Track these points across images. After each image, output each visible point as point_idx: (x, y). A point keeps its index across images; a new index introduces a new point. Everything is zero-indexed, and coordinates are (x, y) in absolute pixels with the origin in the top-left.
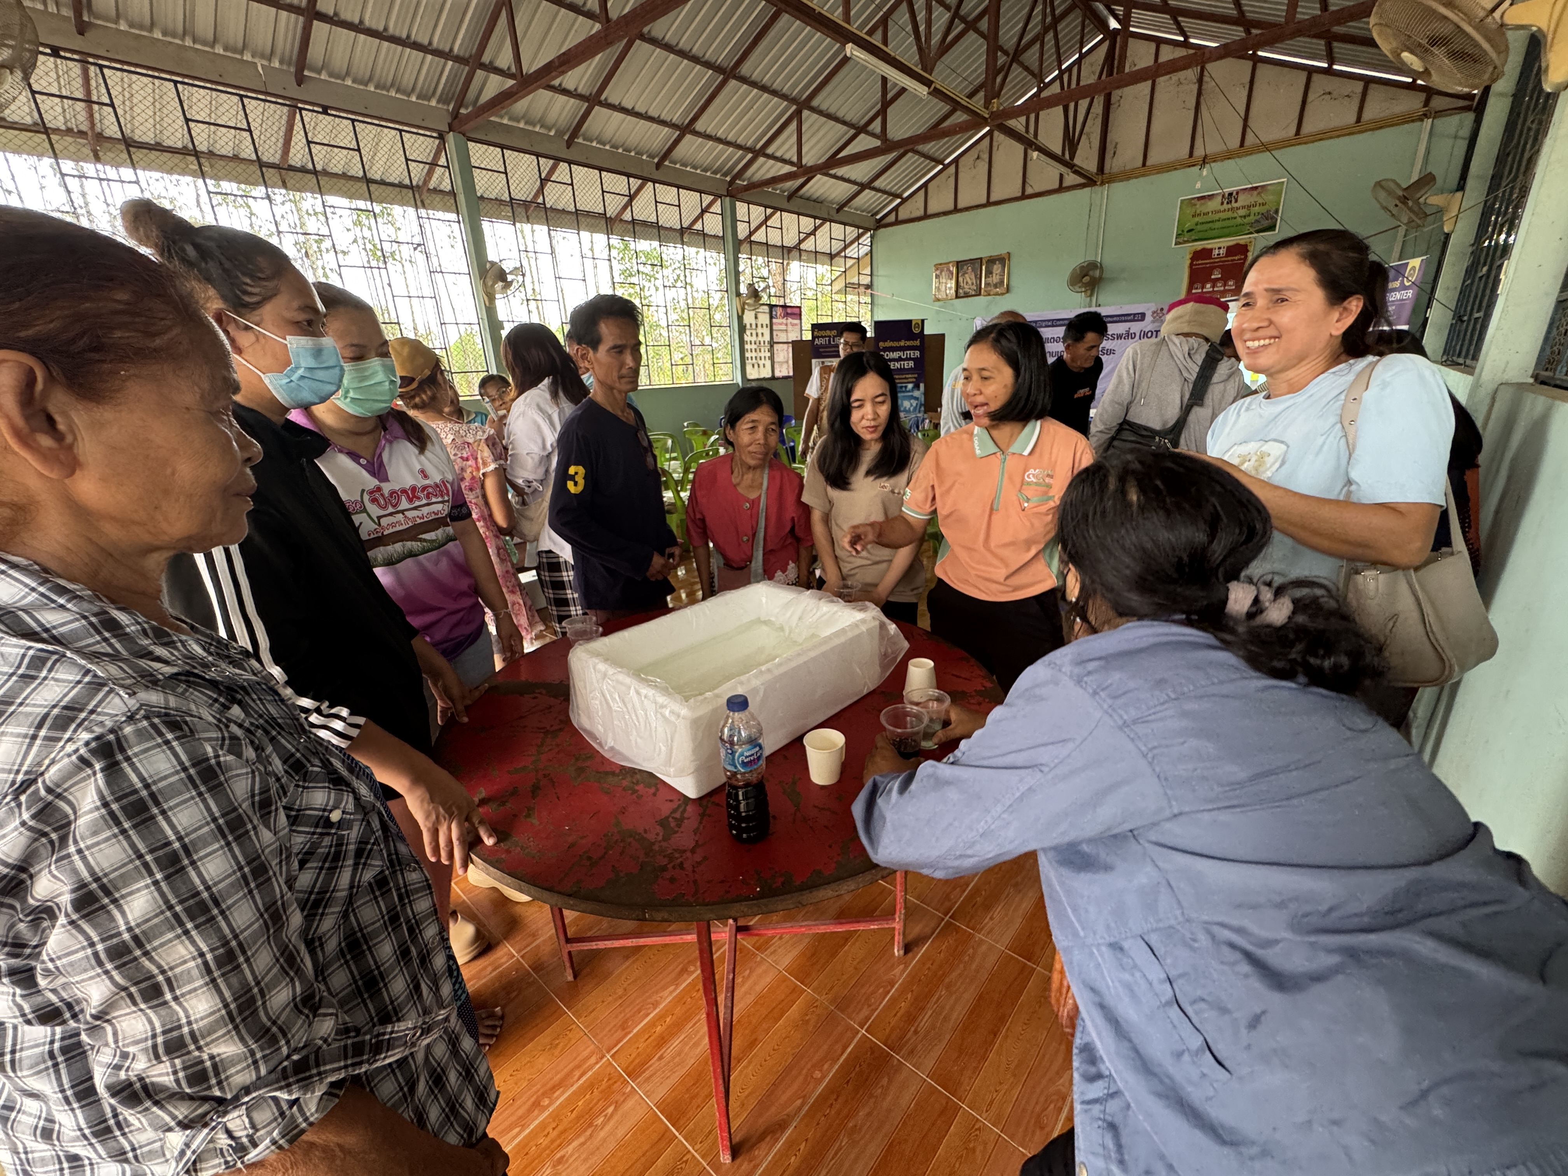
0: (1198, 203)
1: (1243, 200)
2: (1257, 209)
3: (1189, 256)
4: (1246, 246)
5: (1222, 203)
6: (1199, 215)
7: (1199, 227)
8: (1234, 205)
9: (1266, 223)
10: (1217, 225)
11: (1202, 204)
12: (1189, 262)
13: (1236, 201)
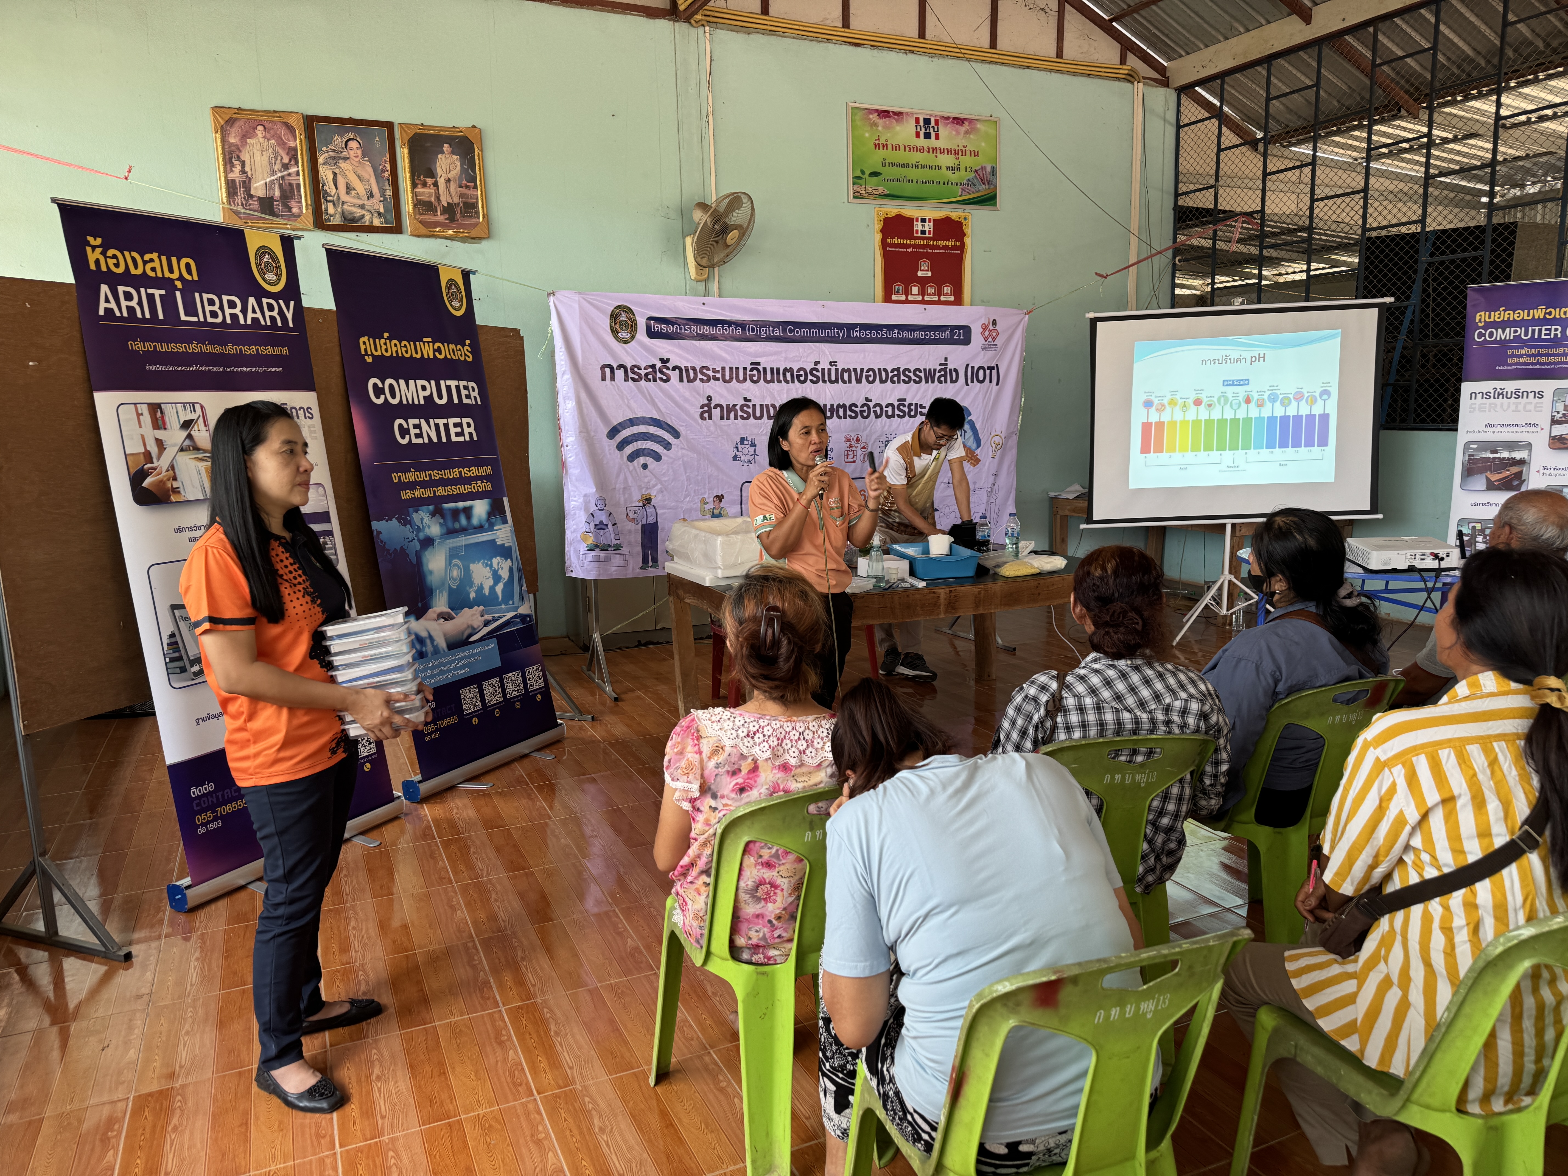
0: (881, 122)
1: (947, 137)
2: (967, 161)
3: (878, 226)
4: (959, 224)
5: (918, 135)
6: (885, 146)
7: (887, 171)
8: (933, 142)
9: (982, 190)
10: (913, 174)
11: (886, 127)
12: (878, 237)
13: (937, 137)
